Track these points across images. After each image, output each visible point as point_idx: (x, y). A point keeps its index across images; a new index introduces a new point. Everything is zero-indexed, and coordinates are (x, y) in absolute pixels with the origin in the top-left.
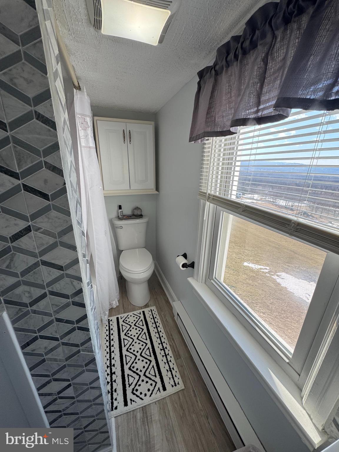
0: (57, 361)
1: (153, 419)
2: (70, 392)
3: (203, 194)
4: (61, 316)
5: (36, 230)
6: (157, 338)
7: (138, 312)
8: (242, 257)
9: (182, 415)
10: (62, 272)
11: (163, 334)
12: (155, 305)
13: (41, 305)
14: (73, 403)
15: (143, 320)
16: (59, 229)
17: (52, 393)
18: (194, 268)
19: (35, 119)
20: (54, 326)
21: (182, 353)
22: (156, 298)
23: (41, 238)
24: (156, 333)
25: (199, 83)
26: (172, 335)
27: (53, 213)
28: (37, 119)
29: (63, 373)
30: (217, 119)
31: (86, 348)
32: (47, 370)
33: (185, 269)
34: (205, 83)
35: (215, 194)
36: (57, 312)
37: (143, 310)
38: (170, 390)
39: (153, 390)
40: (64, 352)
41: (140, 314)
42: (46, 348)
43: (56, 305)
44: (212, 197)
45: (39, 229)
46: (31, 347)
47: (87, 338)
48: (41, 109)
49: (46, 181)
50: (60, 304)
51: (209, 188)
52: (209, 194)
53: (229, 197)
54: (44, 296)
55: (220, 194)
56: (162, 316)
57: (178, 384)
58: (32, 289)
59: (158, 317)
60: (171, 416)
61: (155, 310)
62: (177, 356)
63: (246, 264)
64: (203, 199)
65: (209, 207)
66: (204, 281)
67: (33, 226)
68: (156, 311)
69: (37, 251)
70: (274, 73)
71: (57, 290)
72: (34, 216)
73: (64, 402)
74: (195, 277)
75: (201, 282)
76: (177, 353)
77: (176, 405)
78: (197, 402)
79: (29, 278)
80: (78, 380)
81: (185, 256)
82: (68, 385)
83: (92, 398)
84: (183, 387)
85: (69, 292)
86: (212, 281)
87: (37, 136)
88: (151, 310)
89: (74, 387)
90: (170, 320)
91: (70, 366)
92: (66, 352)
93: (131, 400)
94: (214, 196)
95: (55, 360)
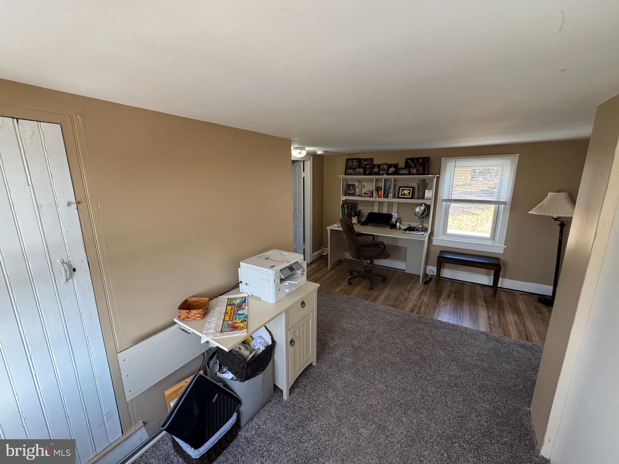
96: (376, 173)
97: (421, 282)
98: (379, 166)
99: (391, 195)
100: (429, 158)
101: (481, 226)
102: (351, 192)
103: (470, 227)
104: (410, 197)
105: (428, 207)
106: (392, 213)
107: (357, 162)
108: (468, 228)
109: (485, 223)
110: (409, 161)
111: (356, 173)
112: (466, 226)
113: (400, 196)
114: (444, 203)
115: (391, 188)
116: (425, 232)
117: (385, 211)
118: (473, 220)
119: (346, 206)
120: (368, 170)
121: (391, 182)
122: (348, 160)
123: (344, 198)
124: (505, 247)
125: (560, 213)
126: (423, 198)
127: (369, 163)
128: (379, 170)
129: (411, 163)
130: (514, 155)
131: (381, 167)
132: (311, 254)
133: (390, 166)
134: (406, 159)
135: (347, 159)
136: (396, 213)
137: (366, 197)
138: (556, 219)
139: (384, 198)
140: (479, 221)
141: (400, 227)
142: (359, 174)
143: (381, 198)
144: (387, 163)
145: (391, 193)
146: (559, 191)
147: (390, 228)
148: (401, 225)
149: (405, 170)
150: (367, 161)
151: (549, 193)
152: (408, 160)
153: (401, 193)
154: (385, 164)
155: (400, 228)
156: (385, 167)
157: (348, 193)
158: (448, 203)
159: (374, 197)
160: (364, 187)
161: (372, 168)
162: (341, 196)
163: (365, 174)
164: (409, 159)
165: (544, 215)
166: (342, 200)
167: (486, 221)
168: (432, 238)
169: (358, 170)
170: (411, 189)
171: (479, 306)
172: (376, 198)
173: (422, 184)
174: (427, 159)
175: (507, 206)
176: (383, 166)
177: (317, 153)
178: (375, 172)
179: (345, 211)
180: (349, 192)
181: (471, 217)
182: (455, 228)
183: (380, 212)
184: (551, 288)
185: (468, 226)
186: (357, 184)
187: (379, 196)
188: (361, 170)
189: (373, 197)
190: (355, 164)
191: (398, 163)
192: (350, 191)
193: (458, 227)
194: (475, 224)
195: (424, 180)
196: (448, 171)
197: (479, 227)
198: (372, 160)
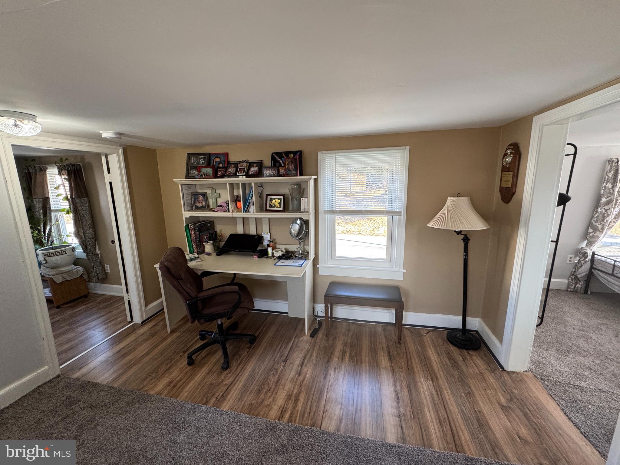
96: (231, 175)
97: (306, 333)
98: (236, 164)
99: (252, 208)
100: (301, 152)
101: (377, 230)
102: (200, 205)
103: (369, 231)
104: (282, 209)
105: (305, 223)
106: (262, 234)
107: (204, 158)
108: (367, 233)
109: (380, 226)
110: (277, 157)
111: (201, 175)
112: (365, 231)
113: (268, 208)
114: (328, 216)
115: (252, 196)
116: (306, 259)
117: (252, 231)
118: (371, 225)
119: (191, 227)
120: (220, 171)
121: (252, 187)
122: (190, 156)
123: (187, 214)
124: (405, 271)
125: (466, 227)
126: (299, 210)
127: (222, 160)
128: (236, 171)
129: (279, 159)
130: (404, 147)
131: (239, 165)
132: (143, 308)
133: (251, 164)
134: (272, 153)
135: (189, 154)
136: (267, 233)
137: (220, 211)
138: (459, 233)
139: (246, 212)
140: (375, 225)
141: (273, 253)
142: (207, 176)
143: (241, 212)
144: (248, 161)
145: (253, 205)
146: (459, 195)
147: (259, 257)
148: (274, 251)
149: (272, 170)
150: (219, 158)
151: (449, 198)
152: (275, 156)
153: (270, 204)
154: (245, 161)
155: (273, 256)
156: (245, 165)
157: (195, 206)
158: (333, 216)
159: (231, 211)
160: (220, 197)
161: (227, 168)
162: (183, 212)
163: (215, 176)
164: (276, 153)
165: (445, 228)
166: (185, 218)
167: (381, 225)
168: (318, 266)
169: (204, 170)
170: (282, 197)
171: (382, 370)
172: (233, 213)
173: (297, 190)
174: (299, 153)
175: (402, 216)
176: (242, 164)
177: (103, 136)
178: (231, 173)
179: (191, 235)
180: (196, 204)
181: (368, 222)
182: (356, 233)
183: (247, 232)
184: (461, 318)
185: (367, 231)
186: (209, 192)
187: (239, 210)
188: (210, 171)
189: (229, 211)
190: (202, 161)
191: (262, 160)
192: (199, 203)
193: (359, 233)
194: (373, 228)
195: (299, 185)
196: (327, 169)
197: (376, 231)
198: (226, 155)
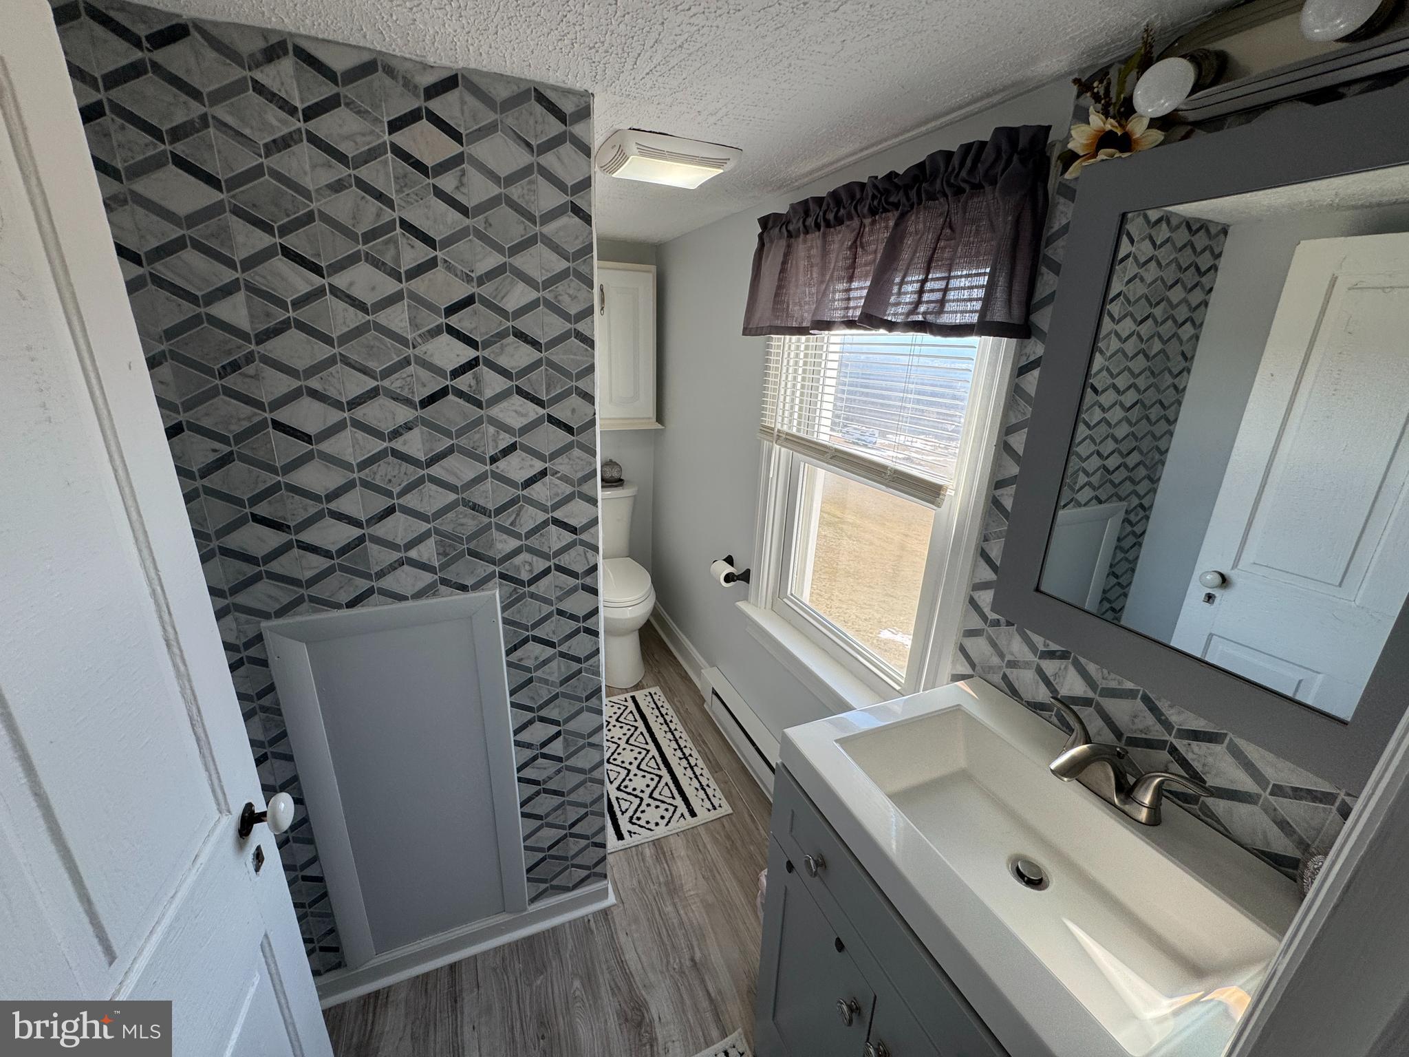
0: (548, 685)
1: (675, 855)
2: (556, 748)
3: (768, 431)
4: (565, 606)
5: (553, 475)
6: (670, 740)
7: (622, 697)
8: (876, 614)
9: (729, 847)
10: (575, 537)
11: (681, 732)
12: (657, 683)
13: (542, 587)
14: (559, 771)
15: (635, 711)
16: (580, 475)
17: (532, 745)
18: (748, 582)
19: (573, 338)
20: (552, 622)
21: (724, 760)
22: (659, 672)
23: (556, 485)
24: (666, 732)
25: (761, 236)
26: (700, 735)
27: (576, 452)
28: (575, 338)
29: (553, 708)
30: (791, 307)
31: (591, 666)
32: (532, 698)
33: (732, 583)
34: (772, 242)
35: (790, 431)
36: (560, 599)
37: (632, 694)
38: (704, 815)
39: (671, 817)
40: (559, 668)
41: (626, 701)
42: (536, 658)
43: (560, 588)
44: (784, 436)
45: (557, 472)
46: (519, 653)
47: (594, 649)
48: (581, 327)
49: (573, 411)
50: (565, 586)
51: (779, 419)
52: (779, 431)
53: (815, 436)
54: (546, 572)
55: (799, 430)
56: (675, 705)
57: (720, 806)
58: (535, 558)
59: (667, 705)
60: (709, 849)
61: (659, 692)
62: (715, 767)
63: (886, 635)
64: (768, 440)
65: (780, 453)
66: (769, 606)
67: (551, 469)
68: (662, 695)
69: (549, 504)
70: (866, 265)
71: (565, 564)
72: (554, 456)
73: (546, 766)
74: (752, 599)
75: (763, 608)
76: (713, 762)
77: (718, 836)
78: (758, 829)
79: (534, 542)
80: (572, 726)
81: (729, 560)
82: (557, 733)
83: (587, 766)
84: (730, 811)
85: (580, 568)
86: (785, 600)
87: (572, 357)
88: (650, 693)
89: (564, 738)
90: (694, 710)
91: (565, 695)
92: (563, 669)
93: (629, 832)
94: (787, 434)
95: (546, 682)
